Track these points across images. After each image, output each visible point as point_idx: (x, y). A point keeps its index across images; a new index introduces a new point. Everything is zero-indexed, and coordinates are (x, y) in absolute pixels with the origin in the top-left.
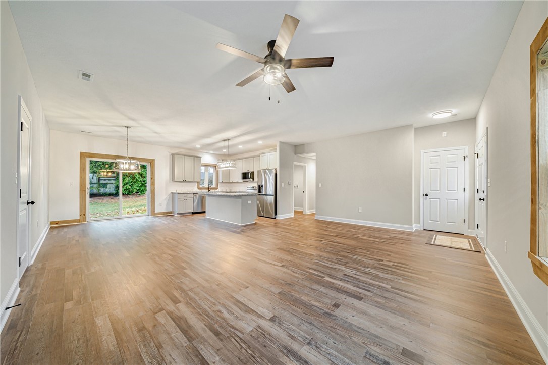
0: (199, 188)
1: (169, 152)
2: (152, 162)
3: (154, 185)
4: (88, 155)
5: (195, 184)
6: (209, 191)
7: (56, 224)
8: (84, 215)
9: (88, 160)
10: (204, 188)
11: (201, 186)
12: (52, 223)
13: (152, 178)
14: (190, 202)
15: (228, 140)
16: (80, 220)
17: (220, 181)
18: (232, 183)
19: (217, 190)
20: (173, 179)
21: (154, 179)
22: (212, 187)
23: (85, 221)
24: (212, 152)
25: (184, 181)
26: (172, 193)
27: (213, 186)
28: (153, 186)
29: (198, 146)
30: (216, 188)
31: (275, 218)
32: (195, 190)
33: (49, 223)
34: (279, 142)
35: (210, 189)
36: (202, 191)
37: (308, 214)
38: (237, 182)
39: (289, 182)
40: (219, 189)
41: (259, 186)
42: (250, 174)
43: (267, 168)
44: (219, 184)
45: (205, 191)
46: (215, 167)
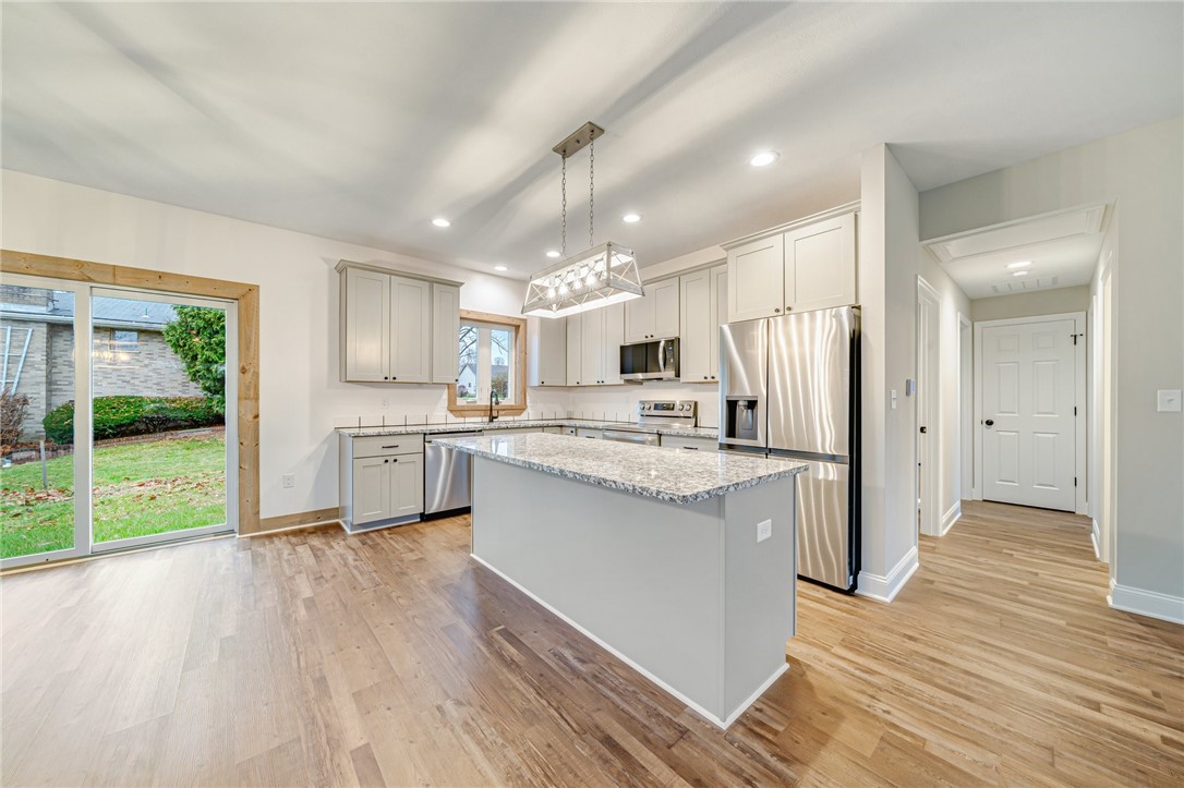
0: (454, 410)
1: (326, 260)
2: (245, 296)
3: (257, 399)
5: (435, 392)
6: (491, 421)
10: (473, 410)
11: (461, 402)
13: (248, 369)
14: (409, 473)
15: (593, 131)
17: (535, 380)
18: (579, 386)
19: (524, 416)
20: (341, 371)
21: (256, 375)
22: (504, 402)
25: (390, 382)
27: (510, 400)
28: (250, 403)
30: (519, 409)
31: (852, 591)
32: (441, 417)
34: (883, 148)
35: (495, 414)
36: (467, 420)
37: (945, 532)
38: (601, 385)
39: (908, 382)
40: (529, 410)
41: (732, 406)
42: (661, 350)
43: (777, 310)
44: (529, 392)
45: (479, 419)
46: (517, 327)
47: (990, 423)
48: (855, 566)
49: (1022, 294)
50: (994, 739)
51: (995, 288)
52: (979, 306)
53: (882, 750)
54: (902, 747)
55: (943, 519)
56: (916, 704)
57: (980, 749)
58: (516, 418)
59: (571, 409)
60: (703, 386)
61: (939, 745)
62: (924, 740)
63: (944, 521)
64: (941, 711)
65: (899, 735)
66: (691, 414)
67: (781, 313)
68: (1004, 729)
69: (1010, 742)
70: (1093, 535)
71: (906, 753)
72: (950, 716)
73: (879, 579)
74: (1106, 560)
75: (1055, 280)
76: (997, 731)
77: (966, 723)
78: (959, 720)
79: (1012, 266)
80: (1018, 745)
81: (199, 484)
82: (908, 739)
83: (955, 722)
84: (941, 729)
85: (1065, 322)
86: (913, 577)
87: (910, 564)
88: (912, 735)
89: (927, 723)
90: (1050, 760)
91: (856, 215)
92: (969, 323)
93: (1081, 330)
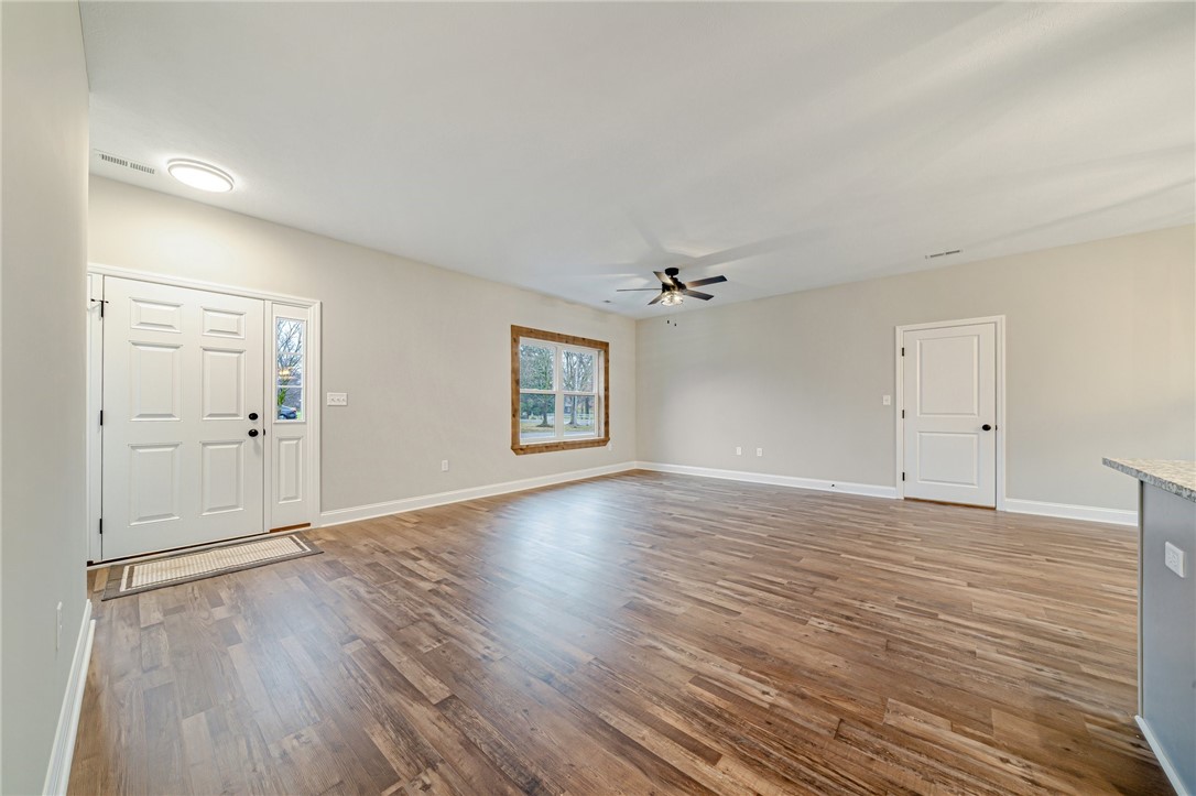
50: (888, 741)
53: (986, 717)
54: (969, 721)
56: (979, 779)
57: (902, 727)
61: (938, 727)
62: (954, 730)
64: (947, 770)
65: (978, 733)
68: (878, 753)
69: (873, 739)
71: (965, 716)
72: (936, 765)
76: (885, 750)
77: (916, 756)
78: (924, 759)
80: (867, 737)
82: (968, 729)
83: (929, 756)
84: (942, 745)
88: (966, 734)
89: (958, 752)
90: (843, 725)
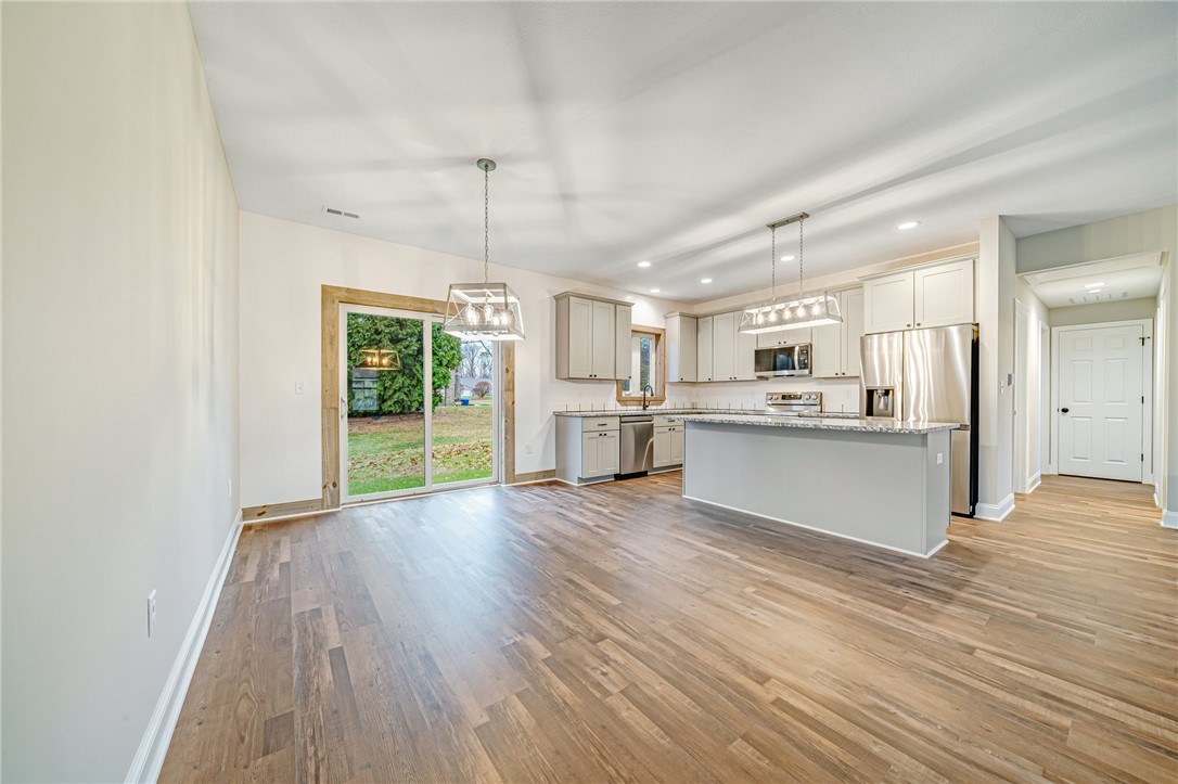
0: (621, 400)
1: (549, 291)
3: (513, 390)
4: (343, 295)
5: (609, 386)
6: (644, 409)
7: (260, 515)
8: (335, 485)
9: (344, 311)
10: (633, 401)
11: (624, 394)
12: (247, 513)
13: (509, 370)
14: (612, 445)
15: (804, 216)
16: (322, 500)
17: (672, 378)
18: (710, 382)
19: (663, 407)
20: (562, 372)
21: (513, 373)
23: (338, 506)
24: (655, 291)
25: (592, 379)
26: (558, 415)
28: (510, 393)
29: (644, 265)
30: (661, 400)
31: (971, 515)
32: (613, 406)
33: (240, 513)
34: (997, 218)
35: (647, 403)
36: (629, 408)
37: (1031, 491)
38: (734, 381)
39: (1010, 376)
40: (667, 401)
41: (870, 393)
42: (796, 353)
43: (909, 326)
44: (667, 386)
45: (635, 408)
46: (658, 336)
47: (1065, 411)
48: (974, 500)
49: (1095, 304)
51: (1072, 301)
52: (1055, 314)
55: (1029, 481)
58: (659, 407)
59: (694, 401)
60: (834, 381)
63: (1030, 485)
66: (818, 401)
67: (912, 327)
70: (1155, 495)
73: (993, 507)
74: (1161, 506)
75: (1125, 294)
79: (1088, 286)
81: (371, 463)
85: (1135, 328)
86: (1011, 513)
87: (1008, 505)
91: (974, 262)
92: (1047, 328)
93: (1148, 333)
